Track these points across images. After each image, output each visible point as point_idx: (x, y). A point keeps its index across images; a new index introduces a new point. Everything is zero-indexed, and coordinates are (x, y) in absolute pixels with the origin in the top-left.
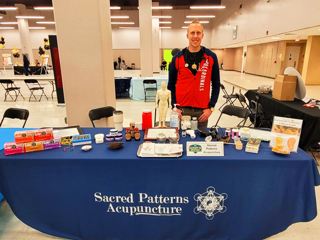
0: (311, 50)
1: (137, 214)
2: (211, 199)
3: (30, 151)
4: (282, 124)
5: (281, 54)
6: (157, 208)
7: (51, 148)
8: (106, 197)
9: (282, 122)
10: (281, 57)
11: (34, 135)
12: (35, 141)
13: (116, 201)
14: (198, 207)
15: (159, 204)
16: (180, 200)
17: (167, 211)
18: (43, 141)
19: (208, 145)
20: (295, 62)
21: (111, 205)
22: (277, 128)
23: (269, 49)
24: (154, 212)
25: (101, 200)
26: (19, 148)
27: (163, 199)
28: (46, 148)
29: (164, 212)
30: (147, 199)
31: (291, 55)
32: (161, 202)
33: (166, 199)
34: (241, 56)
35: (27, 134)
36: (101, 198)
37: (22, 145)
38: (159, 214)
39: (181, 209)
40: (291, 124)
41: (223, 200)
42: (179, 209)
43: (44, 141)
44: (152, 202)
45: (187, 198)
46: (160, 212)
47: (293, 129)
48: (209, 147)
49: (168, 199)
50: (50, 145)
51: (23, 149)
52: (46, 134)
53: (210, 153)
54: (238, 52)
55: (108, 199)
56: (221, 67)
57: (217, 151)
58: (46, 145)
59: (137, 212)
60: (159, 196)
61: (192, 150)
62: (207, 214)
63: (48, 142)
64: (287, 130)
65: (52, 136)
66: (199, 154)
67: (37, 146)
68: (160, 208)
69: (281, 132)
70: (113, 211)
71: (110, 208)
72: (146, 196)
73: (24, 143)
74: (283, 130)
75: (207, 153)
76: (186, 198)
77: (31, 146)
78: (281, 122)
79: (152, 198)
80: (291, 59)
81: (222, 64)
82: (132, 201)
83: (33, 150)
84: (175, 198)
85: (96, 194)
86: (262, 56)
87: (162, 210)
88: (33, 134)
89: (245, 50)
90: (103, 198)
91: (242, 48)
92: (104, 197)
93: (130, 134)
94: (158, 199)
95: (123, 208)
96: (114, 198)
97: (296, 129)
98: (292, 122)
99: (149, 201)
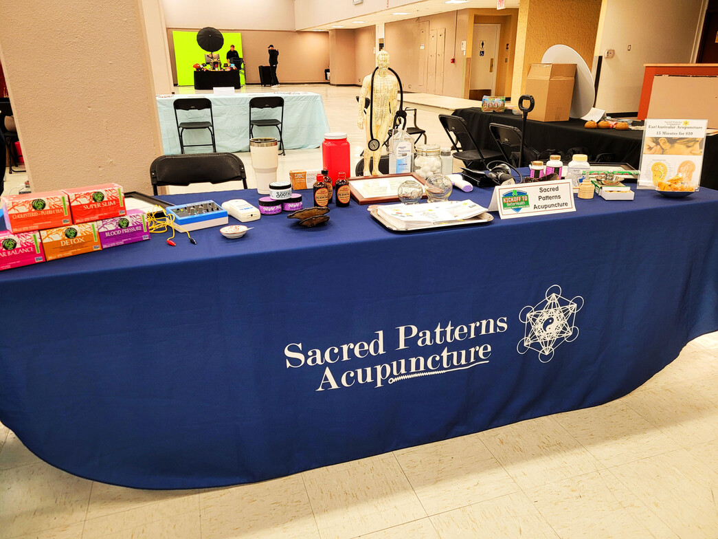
0: (528, 30)
1: (391, 381)
2: (552, 314)
3: (60, 256)
4: (664, 133)
5: (465, 42)
6: (440, 356)
7: (122, 243)
8: (314, 353)
9: (664, 130)
10: (465, 48)
11: (68, 203)
12: (73, 223)
13: (342, 357)
14: (525, 338)
15: (446, 344)
16: (488, 326)
17: (461, 360)
18: (96, 221)
19: (541, 190)
20: (492, 60)
21: (328, 372)
22: (653, 145)
23: (437, 28)
24: (431, 368)
25: (300, 361)
26: (24, 248)
27: (453, 332)
28: (105, 243)
29: (455, 363)
30: (417, 337)
31: (483, 44)
32: (449, 340)
33: (462, 329)
34: (373, 49)
35: (46, 201)
36: (301, 357)
37: (33, 238)
38: (442, 368)
39: (489, 349)
40: (683, 131)
41: (575, 312)
42: (485, 348)
43: (100, 223)
44: (428, 342)
45: (505, 319)
46: (445, 365)
47: (688, 142)
48: (544, 194)
49: (466, 330)
50: (118, 232)
51: (38, 251)
52: (105, 199)
53: (548, 209)
54: (364, 39)
55: (319, 357)
56: (326, 78)
57: (560, 201)
58: (107, 235)
59: (392, 375)
60: (444, 326)
61: (508, 205)
62: (541, 352)
63: (111, 226)
64: (676, 145)
65: (122, 206)
66: (527, 212)
67: (81, 237)
68: (445, 354)
69: (663, 152)
70: (334, 386)
71: (326, 379)
72: (415, 330)
73: (39, 230)
74: (668, 145)
75: (541, 209)
76: (502, 321)
77: (64, 239)
78: (662, 130)
79: (428, 333)
80: (483, 52)
81: (327, 71)
82: (381, 351)
83: (70, 253)
84: (478, 324)
85: (289, 349)
86: (422, 48)
87: (450, 358)
88: (66, 199)
89: (380, 34)
90: (307, 357)
91: (371, 29)
92: (310, 353)
93: (325, 189)
94: (443, 334)
95: (360, 371)
96: (336, 350)
97: (695, 140)
98: (684, 126)
99: (420, 343)
